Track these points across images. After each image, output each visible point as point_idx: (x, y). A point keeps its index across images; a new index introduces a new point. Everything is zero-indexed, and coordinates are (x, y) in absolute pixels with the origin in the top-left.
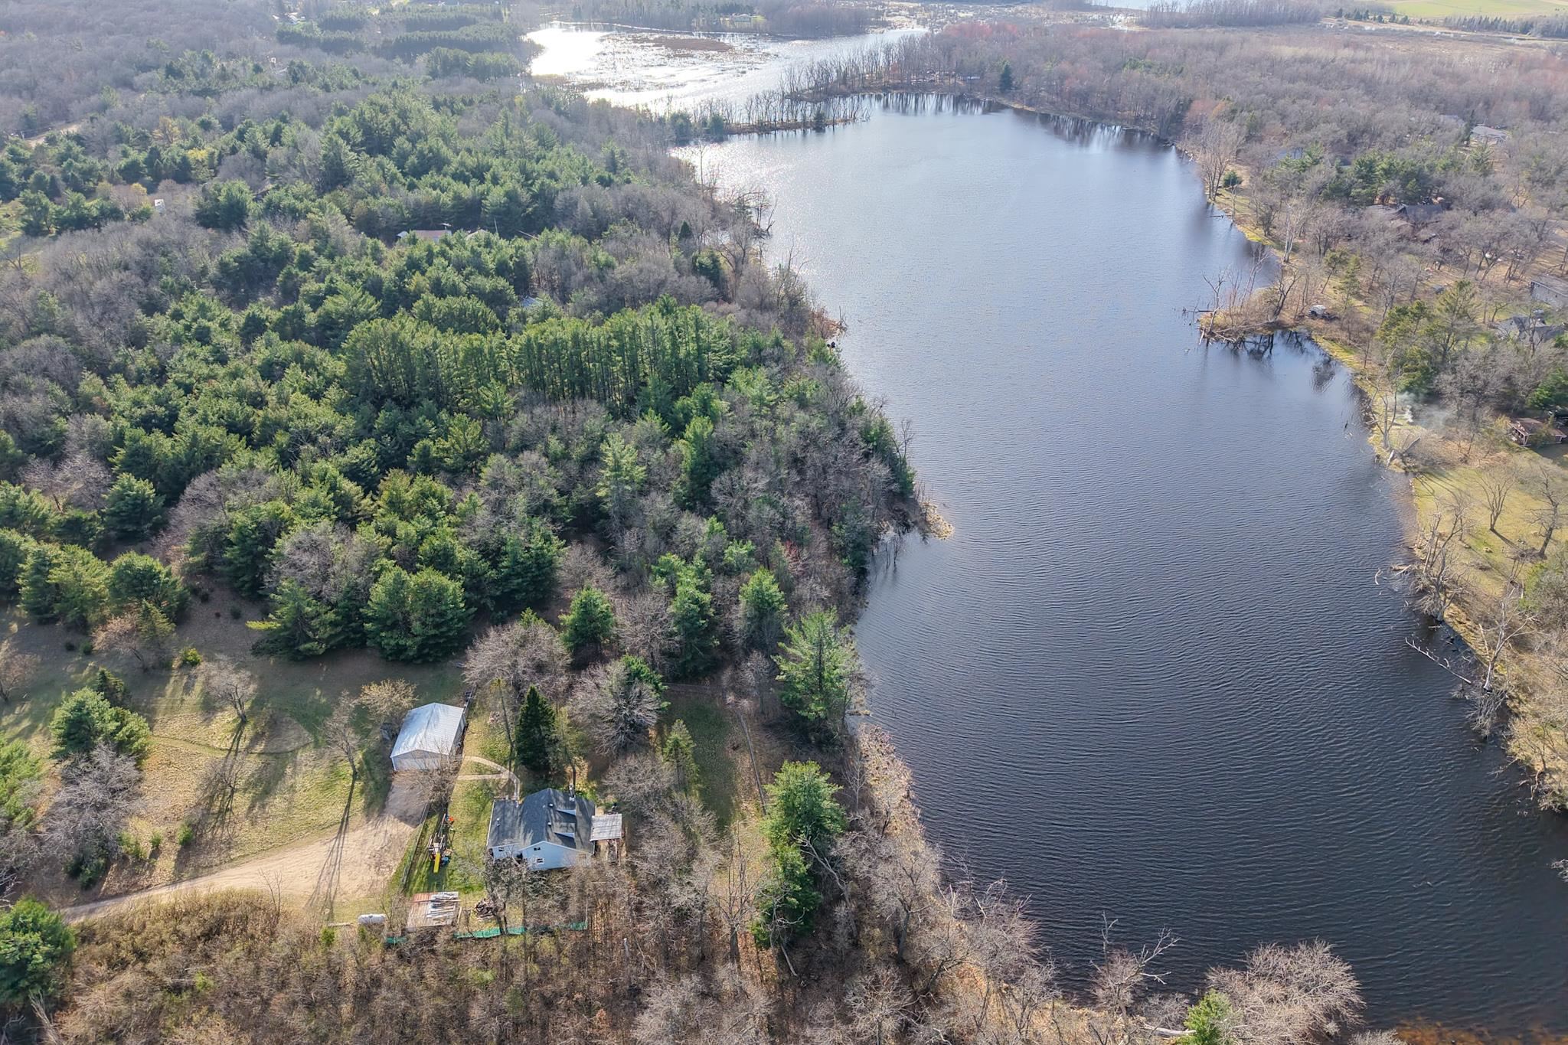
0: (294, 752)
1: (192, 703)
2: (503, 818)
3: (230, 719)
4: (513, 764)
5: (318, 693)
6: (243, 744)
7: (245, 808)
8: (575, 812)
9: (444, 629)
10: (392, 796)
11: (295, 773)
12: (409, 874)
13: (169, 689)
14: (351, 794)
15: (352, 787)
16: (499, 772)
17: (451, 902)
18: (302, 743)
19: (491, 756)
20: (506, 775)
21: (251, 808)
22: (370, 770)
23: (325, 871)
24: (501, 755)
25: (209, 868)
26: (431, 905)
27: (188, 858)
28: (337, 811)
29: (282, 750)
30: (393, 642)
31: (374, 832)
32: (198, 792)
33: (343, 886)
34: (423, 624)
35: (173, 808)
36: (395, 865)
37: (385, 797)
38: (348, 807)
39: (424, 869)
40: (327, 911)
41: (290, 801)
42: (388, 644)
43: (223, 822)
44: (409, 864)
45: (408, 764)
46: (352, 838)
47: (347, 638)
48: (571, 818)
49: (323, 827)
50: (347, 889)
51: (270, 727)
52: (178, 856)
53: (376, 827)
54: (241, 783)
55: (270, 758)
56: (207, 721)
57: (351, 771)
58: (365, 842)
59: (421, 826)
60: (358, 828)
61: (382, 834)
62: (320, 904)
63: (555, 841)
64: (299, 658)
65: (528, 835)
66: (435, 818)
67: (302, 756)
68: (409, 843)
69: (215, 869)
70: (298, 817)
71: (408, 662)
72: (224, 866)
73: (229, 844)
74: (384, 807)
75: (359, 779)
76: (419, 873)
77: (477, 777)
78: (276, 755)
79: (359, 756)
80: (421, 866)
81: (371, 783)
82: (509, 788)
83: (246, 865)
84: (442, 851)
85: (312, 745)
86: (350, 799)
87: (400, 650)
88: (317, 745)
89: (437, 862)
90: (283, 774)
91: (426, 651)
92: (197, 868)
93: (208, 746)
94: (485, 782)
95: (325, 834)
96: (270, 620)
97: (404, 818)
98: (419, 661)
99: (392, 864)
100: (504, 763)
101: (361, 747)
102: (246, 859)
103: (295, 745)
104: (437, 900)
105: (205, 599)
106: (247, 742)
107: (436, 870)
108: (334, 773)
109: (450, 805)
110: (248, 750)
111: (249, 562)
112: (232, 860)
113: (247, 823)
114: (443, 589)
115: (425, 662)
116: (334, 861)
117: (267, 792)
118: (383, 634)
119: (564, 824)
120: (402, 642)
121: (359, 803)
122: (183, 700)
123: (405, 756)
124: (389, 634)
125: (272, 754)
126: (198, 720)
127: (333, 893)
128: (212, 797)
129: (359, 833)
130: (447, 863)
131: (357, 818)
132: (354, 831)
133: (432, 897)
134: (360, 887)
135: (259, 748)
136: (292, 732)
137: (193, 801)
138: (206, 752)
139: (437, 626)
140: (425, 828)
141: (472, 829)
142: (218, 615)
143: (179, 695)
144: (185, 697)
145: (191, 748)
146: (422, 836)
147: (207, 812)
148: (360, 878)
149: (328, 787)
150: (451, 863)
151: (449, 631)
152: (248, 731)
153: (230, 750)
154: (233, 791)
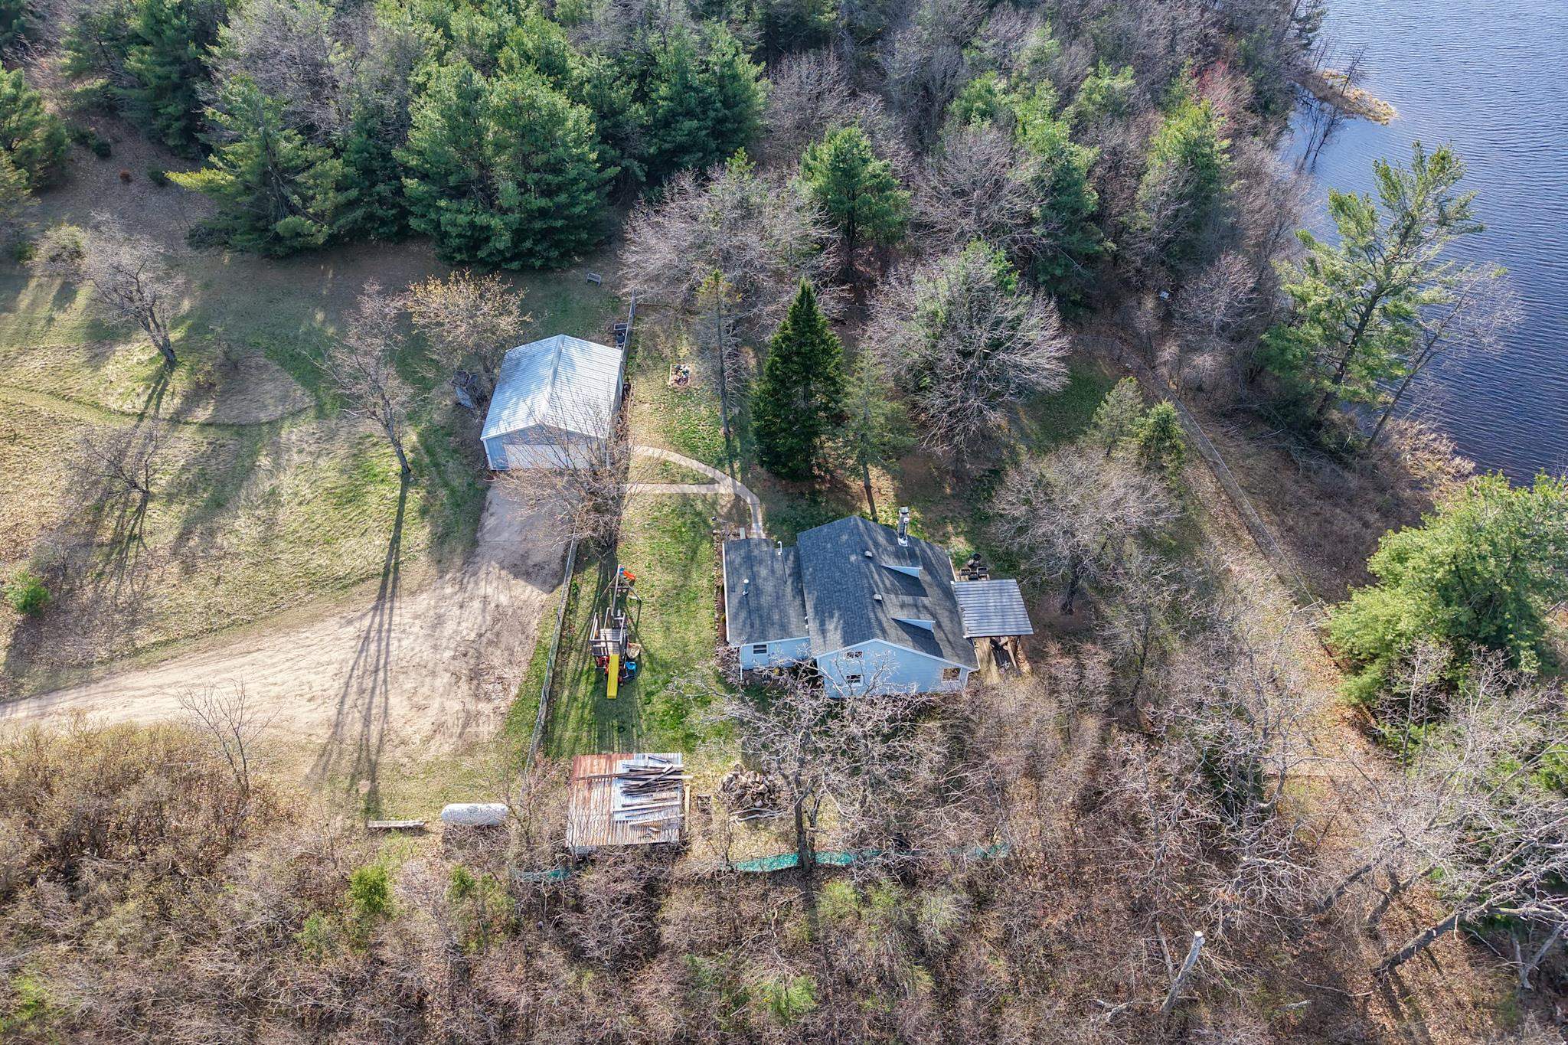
0: (274, 424)
1: (69, 324)
2: (753, 578)
3: (145, 357)
4: (737, 465)
5: (320, 316)
6: (170, 404)
7: (171, 536)
8: (916, 571)
9: (563, 198)
10: (490, 522)
11: (277, 467)
12: (552, 698)
13: (24, 300)
14: (400, 513)
15: (402, 499)
16: (712, 481)
17: (668, 781)
18: (289, 408)
19: (689, 447)
20: (726, 488)
21: (184, 536)
22: (437, 465)
23: (354, 689)
24: (708, 447)
25: (83, 673)
26: (617, 788)
27: (37, 645)
28: (373, 549)
29: (252, 419)
30: (462, 219)
31: (459, 598)
32: (71, 500)
33: (397, 724)
34: (521, 184)
35: (13, 529)
36: (515, 675)
37: (476, 522)
38: (395, 541)
39: (584, 689)
40: (364, 787)
41: (270, 523)
42: (454, 224)
43: (120, 566)
44: (547, 674)
45: (518, 457)
46: (408, 612)
47: (370, 217)
48: (912, 585)
49: (343, 584)
50: (408, 731)
51: (225, 375)
52: (16, 637)
53: (463, 588)
54: (162, 482)
55: (227, 434)
56: (96, 361)
57: (397, 466)
58: (439, 621)
59: (564, 587)
60: (420, 589)
61: (477, 604)
62: (346, 765)
63: (900, 640)
64: (280, 250)
65: (830, 626)
66: (592, 574)
67: (292, 434)
68: (543, 627)
69: (98, 671)
70: (287, 559)
71: (491, 266)
72: (117, 665)
73: (135, 614)
74: (475, 543)
75: (416, 483)
76: (573, 699)
77: (662, 488)
78: (240, 429)
79: (411, 437)
80: (576, 682)
81: (443, 493)
82: (740, 514)
83: (172, 665)
84: (622, 647)
85: (312, 413)
86: (399, 524)
87: (478, 237)
88: (321, 414)
89: (613, 670)
90: (250, 470)
91: (528, 244)
92: (55, 670)
93: (96, 406)
94: (686, 500)
95: (350, 600)
96: (211, 166)
97: (523, 569)
98: (515, 265)
99: (508, 674)
100: (719, 464)
101: (413, 417)
102: (170, 651)
103: (274, 411)
104: (632, 774)
105: (104, 153)
106: (177, 401)
107: (612, 691)
108: (358, 467)
109: (621, 546)
110: (177, 420)
111: (175, 77)
112: (137, 652)
113: (175, 568)
114: (556, 118)
115: (526, 270)
116: (371, 661)
117: (218, 504)
118: (443, 203)
119: (908, 599)
120: (482, 219)
121: (418, 535)
122: (50, 320)
123: (511, 438)
124: (454, 205)
125: (227, 426)
126: (78, 357)
127: (374, 740)
128: (99, 509)
129: (424, 601)
130: (633, 675)
131: (417, 568)
132: (413, 593)
133: (620, 767)
134: (439, 728)
135: (203, 414)
136: (269, 386)
137: (57, 514)
138: (91, 417)
139: (548, 192)
140: (574, 593)
141: (676, 598)
142: (126, 179)
143: (43, 312)
144: (55, 315)
145: (60, 408)
146: (569, 611)
147: (88, 543)
148: (436, 704)
149: (349, 498)
150: (645, 676)
151: (573, 204)
152: (179, 381)
153: (141, 416)
154: (147, 497)
